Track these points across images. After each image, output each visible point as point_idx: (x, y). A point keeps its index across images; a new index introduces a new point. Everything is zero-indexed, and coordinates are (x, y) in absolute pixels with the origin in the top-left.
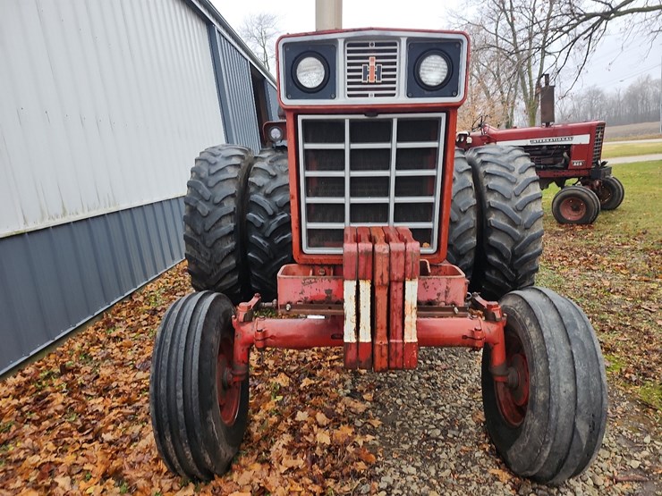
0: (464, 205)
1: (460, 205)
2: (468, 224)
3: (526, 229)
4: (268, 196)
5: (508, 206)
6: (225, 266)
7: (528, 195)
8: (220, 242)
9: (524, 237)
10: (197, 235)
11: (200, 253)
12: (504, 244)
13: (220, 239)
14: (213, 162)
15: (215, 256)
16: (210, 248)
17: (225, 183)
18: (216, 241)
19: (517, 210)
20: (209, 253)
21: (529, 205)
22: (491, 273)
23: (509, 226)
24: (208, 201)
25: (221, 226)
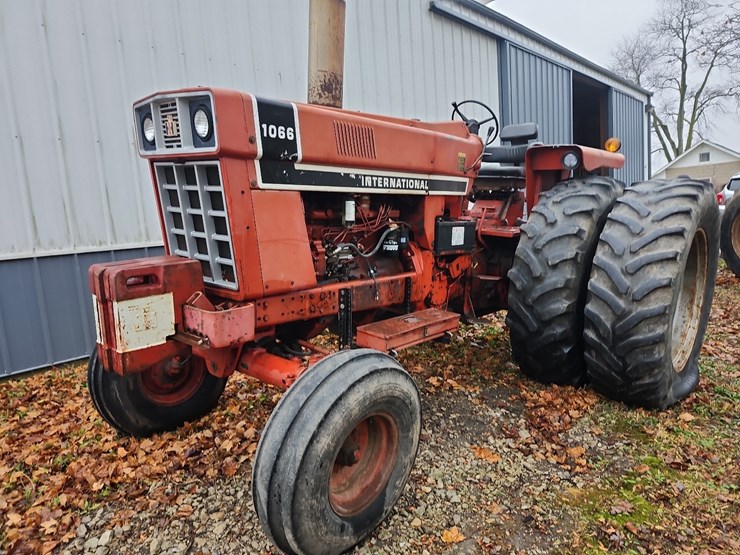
0: (553, 258)
1: (550, 257)
2: (556, 283)
3: (634, 300)
5: (616, 266)
7: (650, 254)
9: (630, 312)
12: (602, 317)
19: (626, 273)
21: (648, 268)
22: (591, 354)
23: (611, 293)
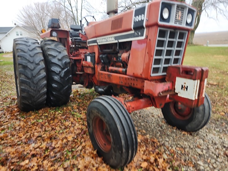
4: (59, 60)
6: (42, 91)
8: (40, 81)
10: (28, 78)
11: (30, 87)
13: (41, 80)
14: (29, 45)
15: (38, 88)
16: (36, 84)
17: (38, 54)
18: (39, 81)
20: (35, 86)
24: (33, 63)
25: (40, 74)
